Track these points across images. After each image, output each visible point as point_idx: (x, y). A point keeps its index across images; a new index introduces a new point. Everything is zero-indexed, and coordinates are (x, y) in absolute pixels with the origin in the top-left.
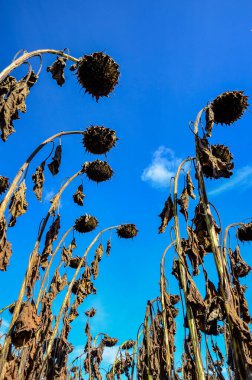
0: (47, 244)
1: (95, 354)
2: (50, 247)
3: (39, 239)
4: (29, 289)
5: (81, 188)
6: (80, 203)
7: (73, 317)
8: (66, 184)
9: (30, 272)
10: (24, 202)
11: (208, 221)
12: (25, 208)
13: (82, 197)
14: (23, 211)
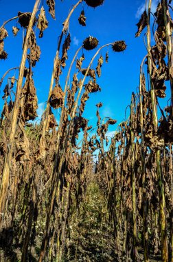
0: (64, 52)
1: (103, 127)
2: (66, 54)
3: (58, 50)
4: (56, 79)
5: (83, 13)
6: (83, 24)
7: (86, 99)
8: (72, 10)
9: (55, 69)
10: (45, 20)
11: (166, 19)
12: (47, 24)
13: (85, 20)
14: (46, 27)
